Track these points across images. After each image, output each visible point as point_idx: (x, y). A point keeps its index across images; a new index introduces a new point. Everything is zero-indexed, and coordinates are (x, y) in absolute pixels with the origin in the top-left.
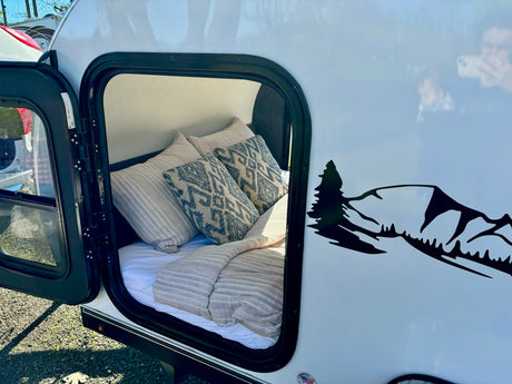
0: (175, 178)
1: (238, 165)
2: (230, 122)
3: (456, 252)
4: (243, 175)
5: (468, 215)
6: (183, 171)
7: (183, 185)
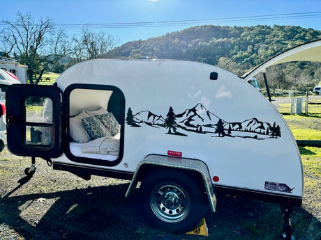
0: (85, 121)
1: (104, 121)
2: (99, 108)
3: (154, 124)
4: (106, 124)
5: (155, 116)
6: (87, 119)
7: (88, 123)
